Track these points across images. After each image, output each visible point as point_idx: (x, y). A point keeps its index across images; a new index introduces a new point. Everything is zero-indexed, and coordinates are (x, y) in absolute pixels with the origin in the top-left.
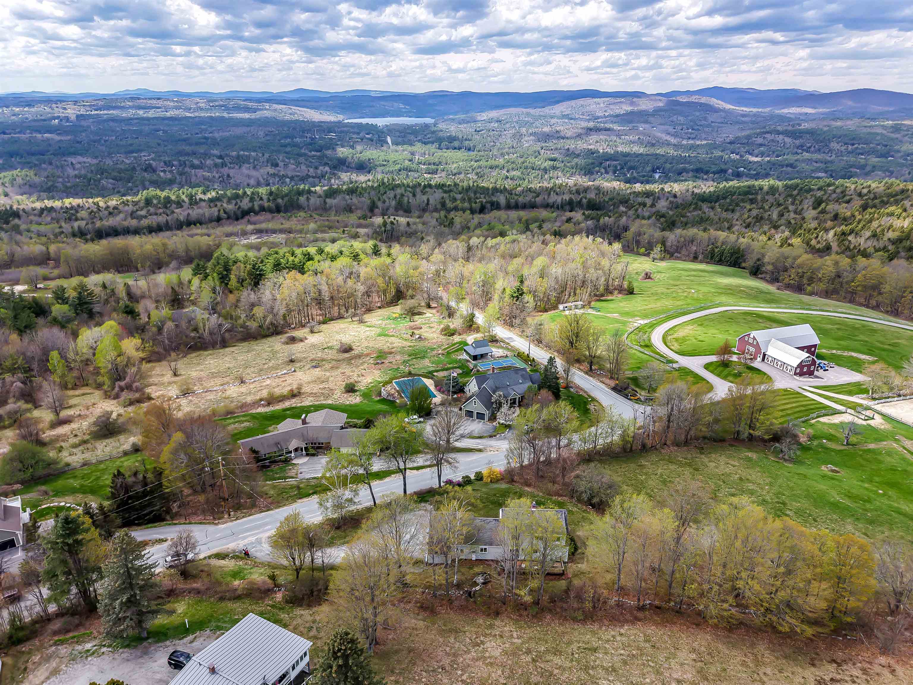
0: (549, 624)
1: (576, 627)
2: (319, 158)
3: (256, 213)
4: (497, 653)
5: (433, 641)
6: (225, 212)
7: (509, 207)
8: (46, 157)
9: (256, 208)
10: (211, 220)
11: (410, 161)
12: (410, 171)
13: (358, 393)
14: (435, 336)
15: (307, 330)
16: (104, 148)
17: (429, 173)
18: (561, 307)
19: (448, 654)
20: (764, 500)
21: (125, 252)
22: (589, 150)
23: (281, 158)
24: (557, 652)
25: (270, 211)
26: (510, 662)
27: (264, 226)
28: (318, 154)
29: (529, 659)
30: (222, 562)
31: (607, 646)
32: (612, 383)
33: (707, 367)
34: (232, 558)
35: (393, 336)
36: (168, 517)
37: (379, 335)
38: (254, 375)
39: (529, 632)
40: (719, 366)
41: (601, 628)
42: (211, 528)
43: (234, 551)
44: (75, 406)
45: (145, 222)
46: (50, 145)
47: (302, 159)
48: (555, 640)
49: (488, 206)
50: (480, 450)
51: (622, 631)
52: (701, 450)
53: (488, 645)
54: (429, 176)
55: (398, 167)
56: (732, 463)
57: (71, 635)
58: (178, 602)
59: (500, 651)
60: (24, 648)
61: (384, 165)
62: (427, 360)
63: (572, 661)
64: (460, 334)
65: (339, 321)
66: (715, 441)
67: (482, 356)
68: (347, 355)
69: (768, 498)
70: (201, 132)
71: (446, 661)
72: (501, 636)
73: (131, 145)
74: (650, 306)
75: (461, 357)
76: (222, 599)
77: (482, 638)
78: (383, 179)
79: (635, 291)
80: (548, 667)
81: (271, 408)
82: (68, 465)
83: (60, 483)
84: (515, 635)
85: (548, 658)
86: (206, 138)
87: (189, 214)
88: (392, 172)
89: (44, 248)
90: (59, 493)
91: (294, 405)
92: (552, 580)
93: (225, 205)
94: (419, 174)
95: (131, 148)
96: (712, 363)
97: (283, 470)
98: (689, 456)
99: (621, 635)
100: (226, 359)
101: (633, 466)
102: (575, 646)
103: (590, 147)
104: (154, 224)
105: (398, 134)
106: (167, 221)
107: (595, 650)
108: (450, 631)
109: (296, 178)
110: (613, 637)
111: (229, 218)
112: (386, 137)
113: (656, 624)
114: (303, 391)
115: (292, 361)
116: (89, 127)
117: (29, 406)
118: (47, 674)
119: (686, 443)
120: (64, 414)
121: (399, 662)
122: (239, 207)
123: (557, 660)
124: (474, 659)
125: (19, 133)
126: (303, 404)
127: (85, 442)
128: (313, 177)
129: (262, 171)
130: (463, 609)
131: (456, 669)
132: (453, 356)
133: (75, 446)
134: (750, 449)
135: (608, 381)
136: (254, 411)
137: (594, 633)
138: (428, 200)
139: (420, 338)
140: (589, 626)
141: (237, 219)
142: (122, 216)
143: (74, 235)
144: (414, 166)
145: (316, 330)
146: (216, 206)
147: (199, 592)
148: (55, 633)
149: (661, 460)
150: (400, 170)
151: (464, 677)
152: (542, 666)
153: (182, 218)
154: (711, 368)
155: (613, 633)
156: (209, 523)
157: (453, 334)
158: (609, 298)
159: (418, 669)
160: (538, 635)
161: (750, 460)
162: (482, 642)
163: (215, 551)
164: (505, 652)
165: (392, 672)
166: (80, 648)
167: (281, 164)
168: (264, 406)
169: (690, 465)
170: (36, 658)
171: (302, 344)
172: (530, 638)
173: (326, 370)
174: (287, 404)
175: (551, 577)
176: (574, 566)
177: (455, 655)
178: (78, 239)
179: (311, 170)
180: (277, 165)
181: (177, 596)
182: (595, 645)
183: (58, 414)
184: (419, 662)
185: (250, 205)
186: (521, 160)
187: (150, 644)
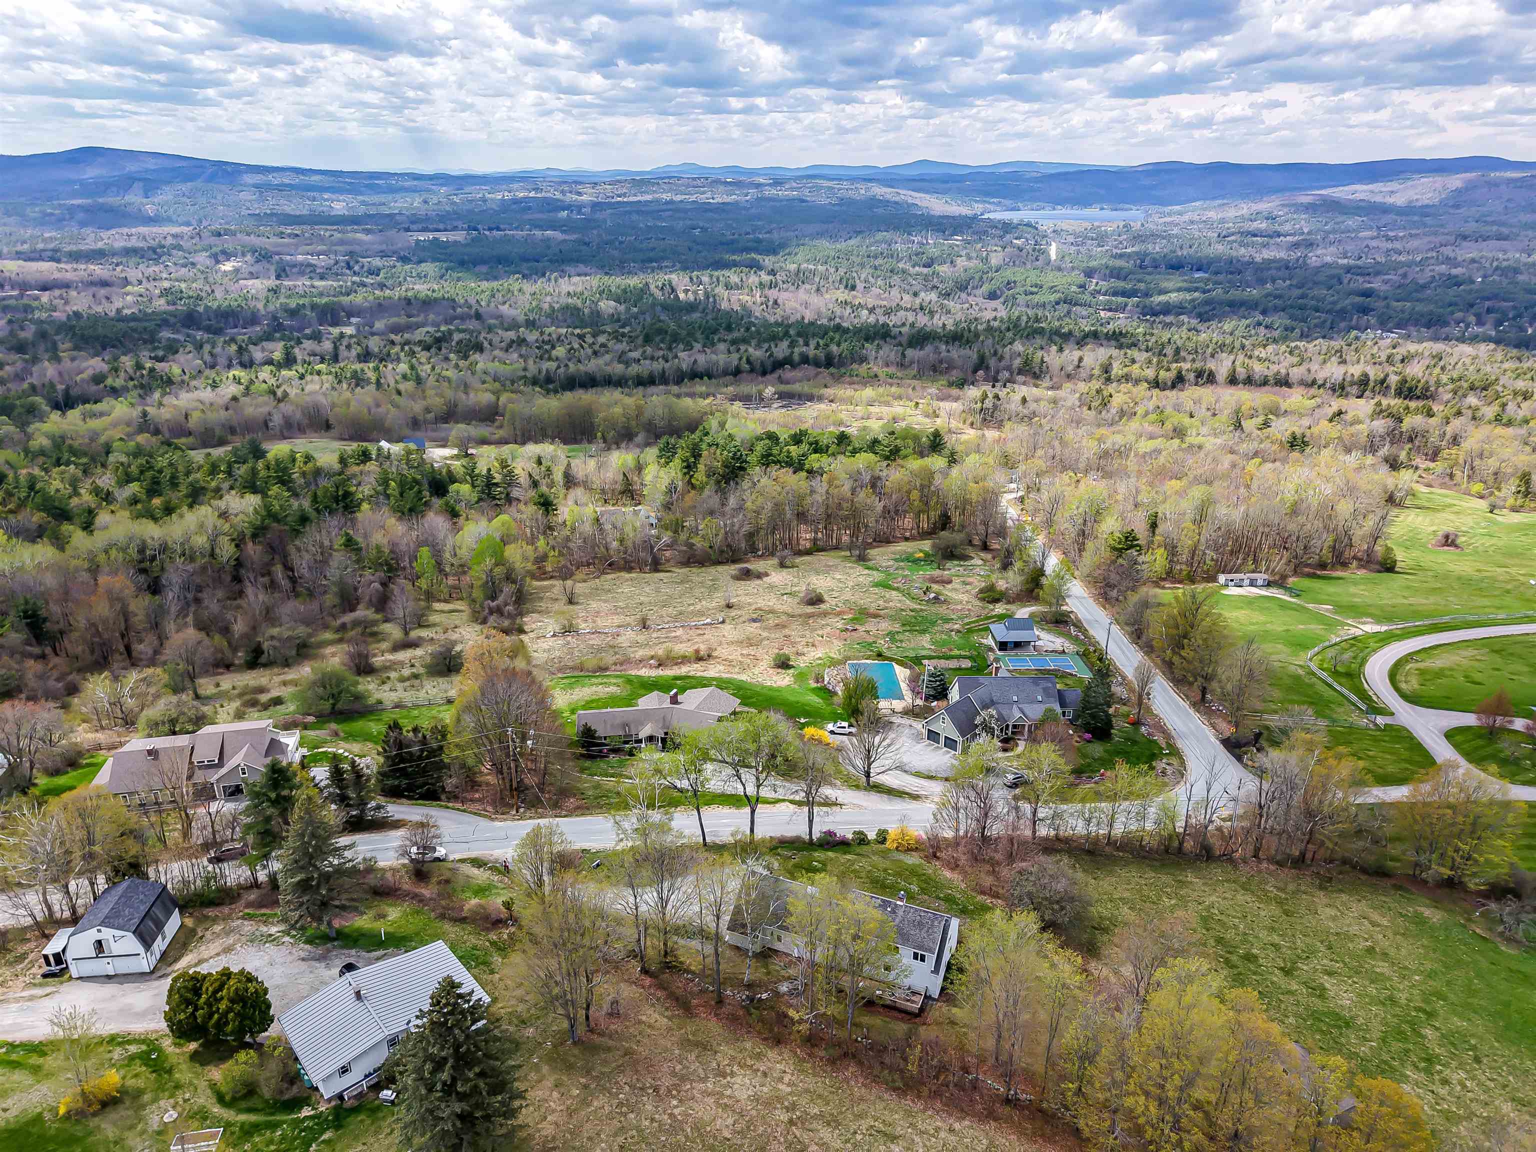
0: (847, 1080)
1: (886, 1096)
2: (926, 278)
3: (794, 366)
4: (743, 1095)
5: (666, 1050)
6: (748, 361)
7: (1233, 380)
8: (540, 265)
9: (796, 357)
10: (725, 373)
11: (1080, 287)
12: (1076, 304)
13: (791, 671)
14: (965, 598)
15: (775, 561)
16: (616, 253)
17: (1110, 310)
18: (1222, 578)
19: (674, 1074)
20: (1391, 999)
21: (588, 413)
22: (1450, 277)
23: (863, 276)
24: (833, 1122)
25: (817, 364)
26: (754, 1113)
27: (797, 387)
28: (925, 270)
29: (784, 1117)
30: (475, 871)
31: (917, 1139)
32: (1228, 730)
33: (1450, 735)
34: (490, 868)
35: (897, 589)
36: (443, 797)
37: (876, 585)
38: (667, 619)
39: (810, 1082)
40: (1480, 737)
41: (924, 1111)
42: (483, 823)
43: (496, 861)
44: (434, 625)
45: (634, 369)
46: (549, 247)
47: (896, 280)
48: (841, 1103)
49: (1191, 376)
50: (915, 797)
51: (957, 1126)
52: (1325, 883)
53: (738, 1080)
54: (1109, 314)
55: (1053, 297)
56: (1376, 917)
57: (263, 911)
58: (395, 905)
59: (750, 1093)
60: (211, 912)
61: (1032, 293)
62: (928, 636)
63: (847, 1141)
64: (1009, 602)
65: (832, 553)
66: (1364, 871)
67: (1018, 645)
68: (810, 609)
69: (1402, 997)
70: (754, 231)
71: (666, 1082)
72: (765, 1074)
73: (653, 249)
74: (1412, 600)
75: (984, 641)
76: (442, 917)
77: (735, 1068)
78: (1019, 318)
79: (1399, 566)
80: (806, 1137)
81: (660, 672)
82: (380, 702)
83: (359, 725)
84: (786, 1079)
85: (814, 1125)
86: (759, 241)
87: (695, 361)
88: (1044, 305)
89: (493, 398)
90: (351, 737)
91: (692, 674)
92: (897, 1019)
93: (751, 350)
94: (1091, 310)
95: (651, 254)
96: (1468, 728)
97: (622, 764)
98: (1291, 887)
99: (951, 1130)
100: (647, 589)
101: (1165, 878)
102: (865, 1124)
103: (1454, 271)
104: (645, 374)
105: (1071, 239)
106: (664, 371)
107: (893, 1138)
108: (697, 1044)
109: (878, 311)
110: (937, 1130)
111: (752, 370)
112: (1048, 244)
113: (1022, 1133)
114: (715, 654)
115: (729, 606)
116: (605, 221)
117: (379, 616)
118: (219, 949)
119: (1299, 862)
120: (414, 634)
121: (605, 1062)
122: (771, 355)
123: (825, 1133)
124: (706, 1093)
125: (516, 229)
126: (705, 674)
127: (416, 676)
128: (906, 310)
129: (827, 296)
130: (733, 1020)
131: (674, 1097)
132: (975, 638)
133: (402, 680)
134: (1437, 903)
135: (1223, 725)
136: (633, 672)
137: (909, 1114)
138: (1081, 360)
139: (936, 598)
140: (907, 1102)
141: (764, 373)
142: (607, 357)
143: (535, 382)
144: (1087, 297)
145: (788, 563)
146: (738, 350)
147: (421, 901)
148: (249, 905)
149: (1228, 881)
150: (1057, 303)
151: (676, 1111)
152: (798, 1134)
153: (684, 367)
154: (1459, 738)
155: (939, 1124)
156: (485, 816)
157: (996, 601)
158: (1338, 574)
159: (622, 1079)
160: (820, 1091)
161: (1420, 921)
162: (732, 1074)
163: (473, 854)
164: (756, 1099)
165: (588, 1072)
166: (264, 929)
167: (860, 286)
168: (651, 667)
169: (1280, 903)
170: (217, 928)
171: (758, 582)
172: (807, 1091)
173: (765, 629)
174: (683, 670)
175: (896, 1014)
176: (945, 1009)
177: (683, 1079)
178: (537, 389)
179: (906, 297)
180: (853, 288)
181: (398, 897)
182: (899, 1131)
183: (407, 633)
184: (628, 1072)
185: (787, 352)
186: (1297, 292)
187: (334, 947)
